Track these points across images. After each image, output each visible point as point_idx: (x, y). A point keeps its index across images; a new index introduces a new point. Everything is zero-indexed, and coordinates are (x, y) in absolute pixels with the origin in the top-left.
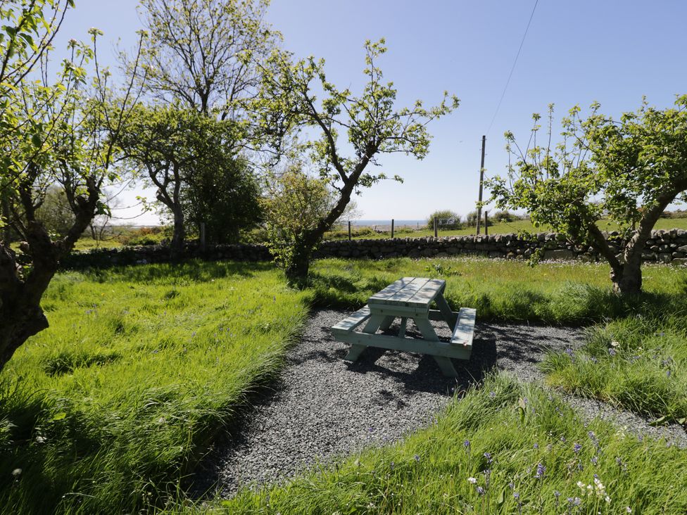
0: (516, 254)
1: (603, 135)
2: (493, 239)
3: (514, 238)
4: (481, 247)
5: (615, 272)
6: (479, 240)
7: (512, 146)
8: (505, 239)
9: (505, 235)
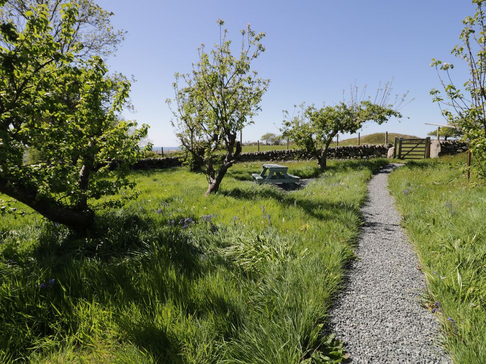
0: (274, 160)
1: (314, 117)
2: (263, 153)
3: (272, 152)
4: (257, 157)
5: (319, 161)
6: (257, 154)
7: (287, 116)
8: (268, 153)
9: (268, 151)
